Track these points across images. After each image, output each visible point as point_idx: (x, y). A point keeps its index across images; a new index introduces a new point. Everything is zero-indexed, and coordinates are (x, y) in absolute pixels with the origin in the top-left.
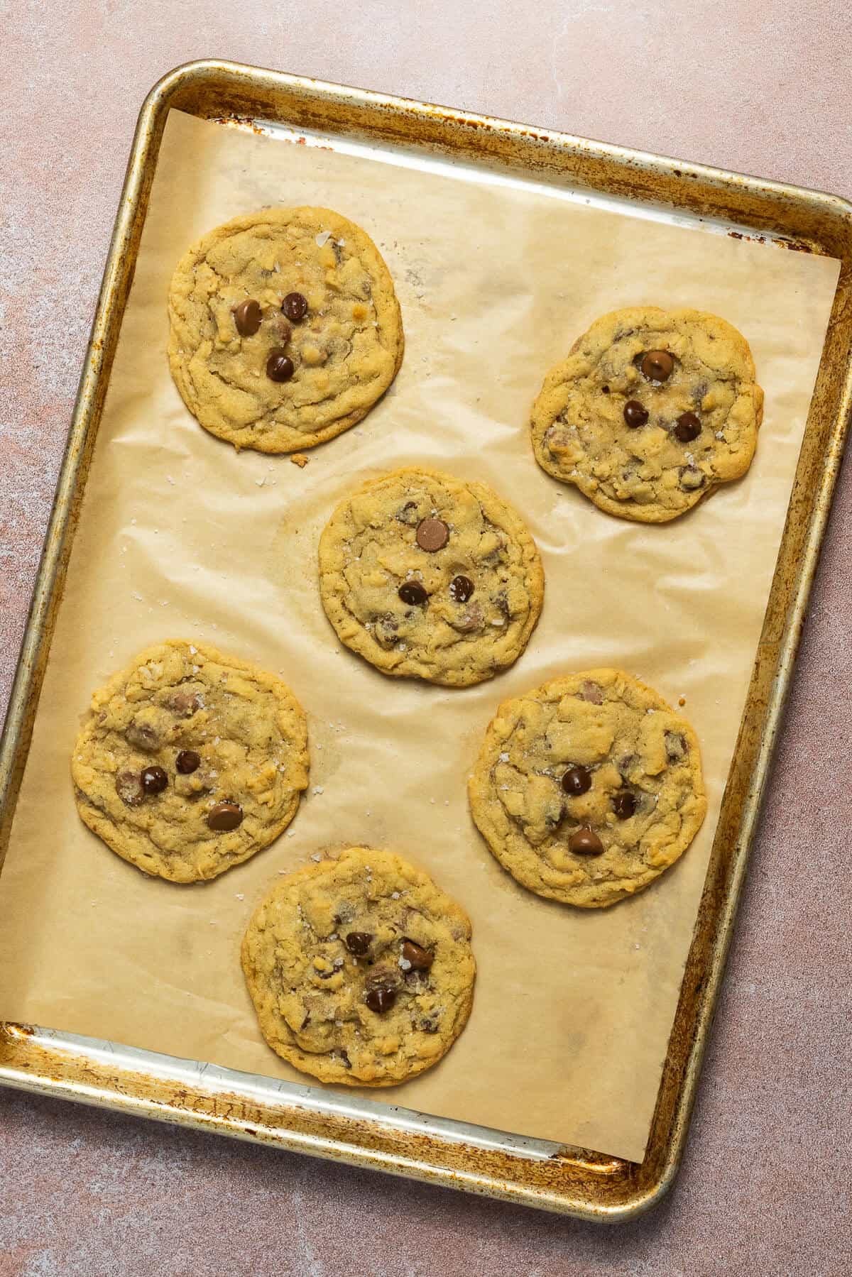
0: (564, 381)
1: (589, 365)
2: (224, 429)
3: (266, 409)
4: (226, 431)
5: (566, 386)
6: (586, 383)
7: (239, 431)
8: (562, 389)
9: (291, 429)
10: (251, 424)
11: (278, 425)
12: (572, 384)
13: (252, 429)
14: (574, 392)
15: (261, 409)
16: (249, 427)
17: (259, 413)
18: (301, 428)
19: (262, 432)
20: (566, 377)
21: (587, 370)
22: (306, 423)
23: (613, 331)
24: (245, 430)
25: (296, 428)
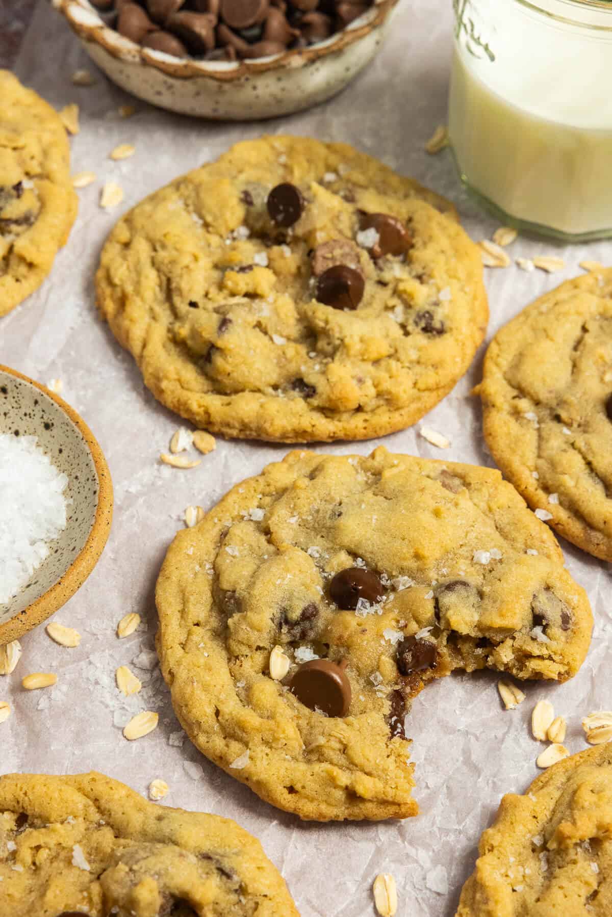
0: (96, 800)
1: (138, 828)
2: (500, 360)
3: (554, 403)
4: (497, 365)
5: (86, 807)
6: (106, 837)
7: (504, 382)
8: (79, 802)
9: (536, 451)
10: (521, 392)
11: (535, 434)
12: (95, 816)
13: (514, 398)
14: (81, 825)
15: (553, 395)
16: (515, 393)
17: (543, 395)
18: (541, 462)
19: (516, 413)
20: (103, 802)
21: (131, 830)
22: (553, 465)
23: (220, 846)
24: (509, 388)
25: (539, 457)
